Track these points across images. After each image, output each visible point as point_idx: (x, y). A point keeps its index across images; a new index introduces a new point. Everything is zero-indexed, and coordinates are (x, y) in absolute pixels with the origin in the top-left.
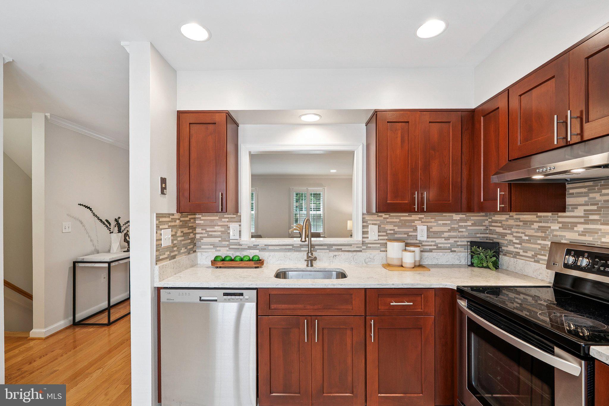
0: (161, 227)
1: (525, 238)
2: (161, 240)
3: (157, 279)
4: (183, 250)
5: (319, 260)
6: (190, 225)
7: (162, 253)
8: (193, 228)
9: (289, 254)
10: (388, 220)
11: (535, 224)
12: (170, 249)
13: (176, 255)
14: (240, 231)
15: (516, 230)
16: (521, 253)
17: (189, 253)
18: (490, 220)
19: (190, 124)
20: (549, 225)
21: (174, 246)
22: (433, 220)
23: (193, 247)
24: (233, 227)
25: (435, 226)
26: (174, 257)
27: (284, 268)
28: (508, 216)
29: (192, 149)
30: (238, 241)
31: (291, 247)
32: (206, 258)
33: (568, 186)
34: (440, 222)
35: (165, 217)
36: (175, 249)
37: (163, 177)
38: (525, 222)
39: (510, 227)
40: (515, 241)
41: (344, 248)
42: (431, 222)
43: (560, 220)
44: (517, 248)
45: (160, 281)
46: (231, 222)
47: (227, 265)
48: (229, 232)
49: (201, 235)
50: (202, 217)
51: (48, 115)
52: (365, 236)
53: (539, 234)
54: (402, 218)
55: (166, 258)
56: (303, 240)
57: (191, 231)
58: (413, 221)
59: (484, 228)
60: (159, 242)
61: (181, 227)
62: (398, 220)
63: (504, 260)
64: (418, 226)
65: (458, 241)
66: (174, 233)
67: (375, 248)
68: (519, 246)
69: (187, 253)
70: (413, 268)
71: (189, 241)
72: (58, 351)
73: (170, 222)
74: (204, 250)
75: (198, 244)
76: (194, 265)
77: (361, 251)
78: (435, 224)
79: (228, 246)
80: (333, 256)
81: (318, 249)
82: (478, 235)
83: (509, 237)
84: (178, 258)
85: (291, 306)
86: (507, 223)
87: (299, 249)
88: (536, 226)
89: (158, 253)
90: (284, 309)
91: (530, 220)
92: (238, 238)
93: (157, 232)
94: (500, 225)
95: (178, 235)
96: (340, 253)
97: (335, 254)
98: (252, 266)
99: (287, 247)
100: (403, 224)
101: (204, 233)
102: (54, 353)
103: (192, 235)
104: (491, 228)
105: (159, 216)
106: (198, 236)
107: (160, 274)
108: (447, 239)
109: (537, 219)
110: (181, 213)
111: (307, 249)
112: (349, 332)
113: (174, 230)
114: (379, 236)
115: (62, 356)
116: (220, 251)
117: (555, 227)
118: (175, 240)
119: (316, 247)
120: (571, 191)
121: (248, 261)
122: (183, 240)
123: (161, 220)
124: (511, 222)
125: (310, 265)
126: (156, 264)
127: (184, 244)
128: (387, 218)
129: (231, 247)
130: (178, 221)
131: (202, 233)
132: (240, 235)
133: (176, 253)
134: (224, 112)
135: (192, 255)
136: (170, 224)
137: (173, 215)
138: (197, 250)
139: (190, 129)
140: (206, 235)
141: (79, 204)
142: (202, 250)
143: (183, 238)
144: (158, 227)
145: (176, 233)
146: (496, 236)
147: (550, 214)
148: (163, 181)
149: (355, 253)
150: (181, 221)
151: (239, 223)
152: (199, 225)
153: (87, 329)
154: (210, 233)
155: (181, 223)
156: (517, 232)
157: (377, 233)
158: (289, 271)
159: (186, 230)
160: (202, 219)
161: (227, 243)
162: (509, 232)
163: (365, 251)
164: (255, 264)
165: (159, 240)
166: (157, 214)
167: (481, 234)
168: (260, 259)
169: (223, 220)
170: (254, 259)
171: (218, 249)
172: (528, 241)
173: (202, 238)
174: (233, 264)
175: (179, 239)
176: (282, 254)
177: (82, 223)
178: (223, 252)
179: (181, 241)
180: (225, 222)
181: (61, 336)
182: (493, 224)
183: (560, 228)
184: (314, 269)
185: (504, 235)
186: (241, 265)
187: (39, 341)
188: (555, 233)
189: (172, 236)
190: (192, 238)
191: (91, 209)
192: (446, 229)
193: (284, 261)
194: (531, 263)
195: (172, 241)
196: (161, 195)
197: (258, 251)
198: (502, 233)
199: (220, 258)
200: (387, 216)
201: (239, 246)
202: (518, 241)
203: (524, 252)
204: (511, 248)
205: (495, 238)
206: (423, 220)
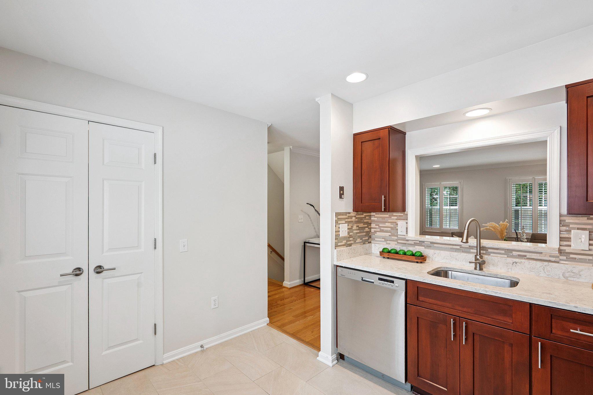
0: (339, 222)
2: (339, 231)
3: (335, 259)
4: (359, 240)
5: (493, 265)
6: (365, 221)
7: (341, 241)
8: (368, 224)
9: (455, 254)
12: (347, 239)
13: (352, 244)
14: (407, 228)
17: (364, 243)
19: (362, 142)
21: (351, 236)
23: (368, 239)
24: (401, 224)
26: (350, 245)
27: (447, 267)
29: (364, 161)
30: (405, 237)
31: (458, 247)
32: (378, 249)
35: (343, 215)
36: (351, 239)
37: (341, 186)
41: (529, 255)
45: (337, 261)
46: (399, 219)
47: (392, 257)
48: (397, 228)
49: (375, 230)
50: (375, 215)
51: (291, 147)
52: (565, 243)
55: (343, 245)
56: (464, 240)
57: (366, 226)
60: (337, 233)
61: (357, 222)
66: (350, 227)
67: (582, 261)
69: (362, 243)
71: (365, 234)
72: (294, 298)
73: (347, 218)
74: (377, 242)
75: (373, 236)
76: (368, 253)
77: (557, 262)
79: (396, 240)
80: (512, 262)
81: (492, 253)
84: (353, 246)
85: (439, 303)
87: (468, 250)
89: (337, 241)
90: (431, 304)
92: (405, 234)
93: (336, 226)
95: (353, 228)
96: (523, 261)
97: (515, 261)
98: (413, 260)
99: (455, 247)
101: (378, 228)
102: (292, 298)
103: (367, 229)
105: (337, 214)
106: (373, 230)
107: (337, 256)
110: (356, 212)
111: (476, 251)
112: (507, 347)
113: (351, 225)
114: (590, 245)
115: (295, 301)
116: (389, 244)
118: (351, 232)
119: (490, 250)
121: (410, 255)
122: (358, 233)
123: (339, 217)
125: (478, 268)
126: (335, 249)
127: (359, 236)
129: (399, 241)
130: (354, 218)
131: (376, 228)
132: (407, 232)
133: (352, 242)
134: (387, 127)
135: (367, 245)
136: (346, 220)
137: (349, 213)
138: (372, 242)
139: (362, 146)
140: (379, 230)
141: (307, 203)
142: (376, 242)
143: (358, 231)
144: (337, 222)
145: (352, 227)
148: (342, 189)
149: (546, 263)
150: (356, 218)
151: (406, 221)
152: (374, 221)
153: (310, 289)
154: (382, 228)
155: (357, 220)
157: (586, 241)
158: (452, 271)
159: (361, 225)
160: (375, 217)
161: (396, 238)
163: (564, 262)
164: (416, 259)
165: (337, 231)
166: (336, 213)
168: (423, 255)
169: (393, 217)
170: (416, 255)
171: (388, 242)
173: (375, 232)
174: (397, 256)
175: (355, 232)
176: (447, 253)
177: (309, 216)
178: (392, 246)
179: (357, 233)
180: (394, 219)
181: (297, 289)
184: (482, 273)
186: (403, 258)
187: (287, 289)
189: (348, 229)
190: (367, 232)
191: (314, 206)
193: (451, 260)
195: (349, 233)
196: (340, 199)
197: (424, 248)
199: (387, 250)
201: (406, 241)
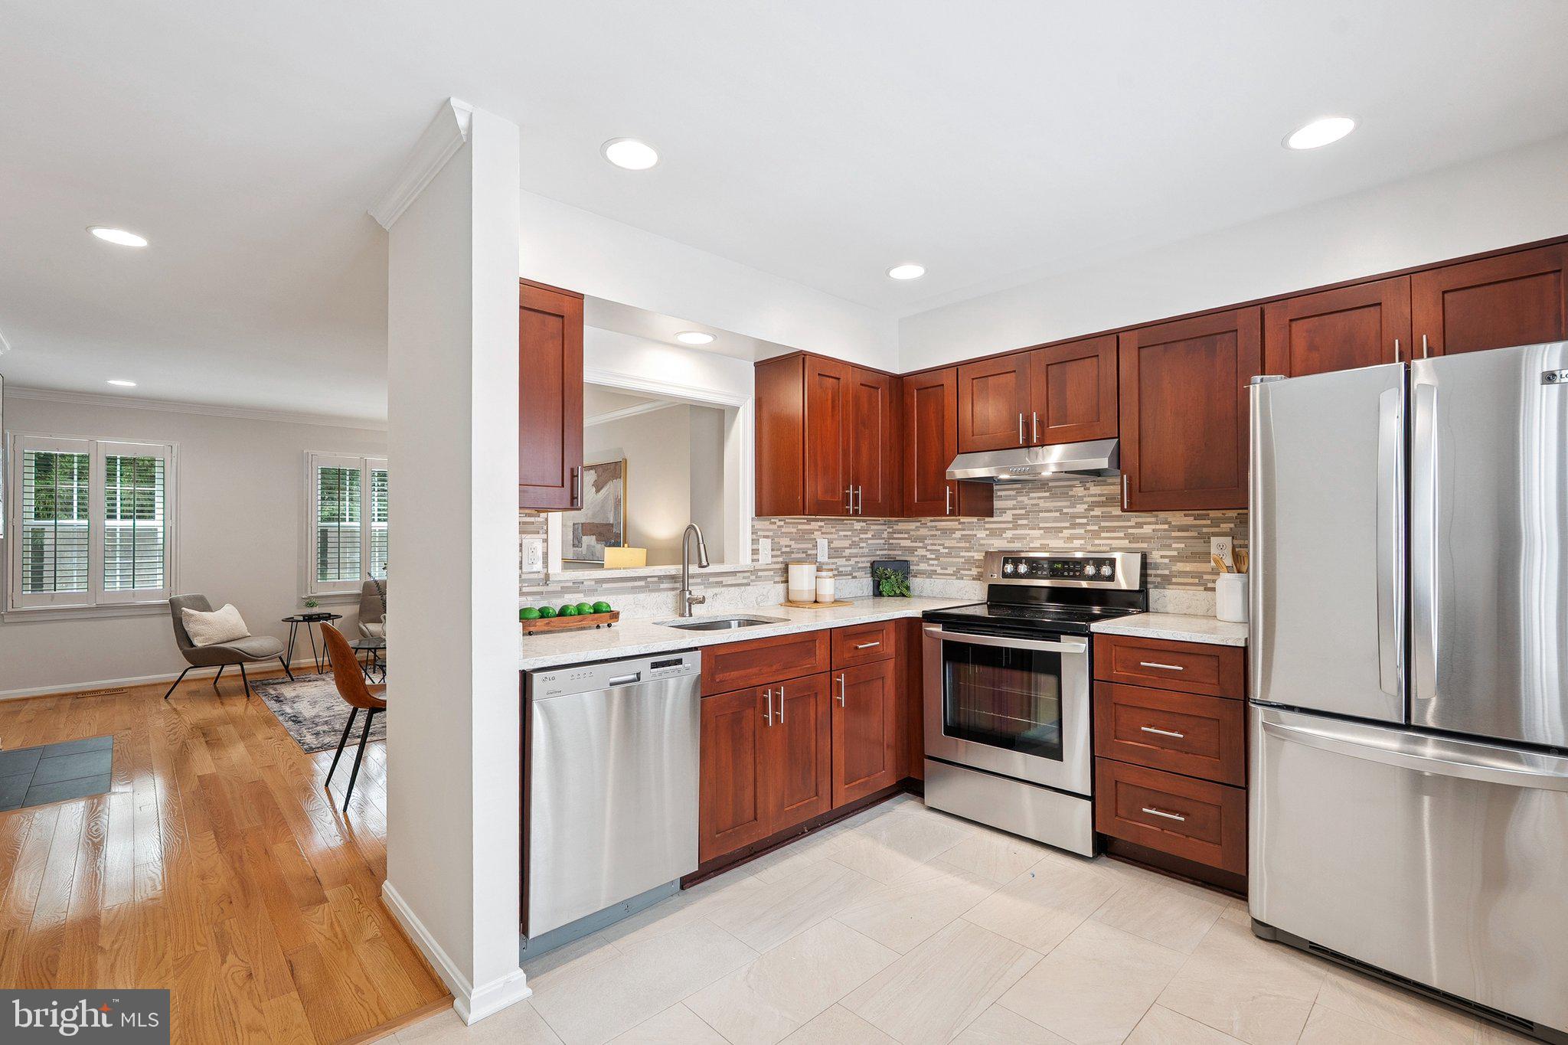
1: (942, 550)
10: (783, 530)
11: (957, 532)
14: (545, 554)
15: (931, 542)
16: (939, 571)
18: (891, 530)
20: (974, 533)
22: (834, 530)
24: (529, 544)
25: (835, 539)
28: (918, 524)
30: (540, 576)
33: (995, 488)
34: (842, 533)
38: (944, 531)
39: (922, 539)
40: (929, 556)
42: (832, 533)
43: (987, 526)
44: (933, 565)
45: (524, 657)
46: (525, 532)
47: (555, 626)
52: (755, 557)
53: (963, 545)
54: (800, 527)
58: (812, 532)
59: (883, 541)
62: (794, 530)
63: (915, 583)
64: (818, 540)
65: (859, 562)
67: (767, 579)
68: (936, 562)
70: (833, 603)
77: (748, 584)
78: (836, 536)
80: (712, 595)
82: (878, 553)
83: (921, 552)
86: (918, 533)
88: (958, 534)
90: (734, 679)
91: (950, 527)
92: (541, 570)
94: (906, 536)
96: (722, 590)
97: (715, 592)
100: (802, 536)
104: (891, 541)
108: (848, 558)
109: (960, 526)
112: (812, 701)
114: (772, 556)
117: (981, 534)
120: (999, 493)
124: (923, 532)
125: (688, 613)
128: (782, 526)
132: (545, 563)
134: (579, 296)
146: (900, 553)
147: (975, 519)
151: (543, 536)
156: (932, 545)
157: (770, 553)
162: (921, 545)
163: (754, 583)
167: (880, 550)
170: (602, 610)
172: (948, 555)
182: (895, 536)
183: (987, 535)
185: (912, 550)
188: (982, 542)
192: (847, 543)
194: (954, 581)
197: (582, 595)
198: (909, 547)
200: (782, 523)
201: (542, 587)
202: (933, 556)
203: (942, 569)
204: (923, 566)
205: (899, 555)
206: (824, 530)
